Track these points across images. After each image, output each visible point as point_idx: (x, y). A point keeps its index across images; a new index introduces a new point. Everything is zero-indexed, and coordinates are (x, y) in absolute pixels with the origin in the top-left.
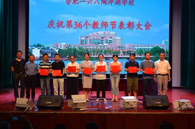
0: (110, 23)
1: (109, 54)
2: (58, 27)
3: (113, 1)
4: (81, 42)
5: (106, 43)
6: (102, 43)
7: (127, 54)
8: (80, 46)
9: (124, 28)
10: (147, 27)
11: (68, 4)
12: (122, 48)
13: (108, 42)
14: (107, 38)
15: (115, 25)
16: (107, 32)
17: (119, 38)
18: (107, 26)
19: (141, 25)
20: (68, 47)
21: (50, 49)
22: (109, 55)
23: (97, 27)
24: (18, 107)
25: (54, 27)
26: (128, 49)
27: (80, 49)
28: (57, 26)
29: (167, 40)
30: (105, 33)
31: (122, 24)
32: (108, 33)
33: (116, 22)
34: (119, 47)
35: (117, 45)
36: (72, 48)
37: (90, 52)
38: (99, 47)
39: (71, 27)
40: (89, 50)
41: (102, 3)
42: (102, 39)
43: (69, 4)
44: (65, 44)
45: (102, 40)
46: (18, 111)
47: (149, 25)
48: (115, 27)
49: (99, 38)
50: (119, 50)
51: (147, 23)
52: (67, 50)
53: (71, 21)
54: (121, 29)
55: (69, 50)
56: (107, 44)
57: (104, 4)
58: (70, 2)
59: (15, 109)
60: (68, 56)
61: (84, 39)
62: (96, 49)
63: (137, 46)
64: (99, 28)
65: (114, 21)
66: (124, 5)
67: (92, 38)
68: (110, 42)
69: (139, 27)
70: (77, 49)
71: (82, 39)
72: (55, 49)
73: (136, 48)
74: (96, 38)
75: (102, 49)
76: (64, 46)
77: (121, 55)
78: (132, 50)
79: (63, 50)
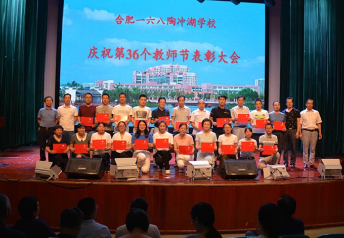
0: (181, 52)
2: (104, 57)
3: (184, 20)
4: (137, 79)
5: (175, 81)
6: (168, 82)
7: (204, 98)
8: (136, 86)
9: (201, 60)
10: (234, 59)
11: (118, 23)
12: (197, 90)
13: (177, 80)
14: (176, 74)
15: (187, 54)
16: (175, 66)
17: (193, 74)
18: (176, 57)
19: (225, 56)
20: (118, 86)
21: (90, 89)
23: (161, 57)
24: (38, 174)
25: (97, 57)
26: (206, 92)
27: (135, 89)
29: (261, 79)
30: (172, 67)
31: (197, 54)
32: (177, 67)
33: (188, 51)
34: (193, 88)
35: (190, 85)
36: (123, 88)
37: (150, 94)
38: (163, 88)
39: (123, 57)
40: (148, 92)
41: (169, 22)
42: (168, 76)
43: (120, 23)
44: (112, 81)
46: (38, 179)
47: (237, 57)
48: (187, 59)
49: (164, 74)
50: (193, 92)
51: (233, 54)
52: (115, 92)
53: (122, 49)
54: (196, 61)
55: (119, 91)
56: (175, 84)
57: (172, 24)
58: (121, 20)
59: (34, 176)
60: (116, 101)
61: (141, 75)
62: (159, 90)
63: (219, 88)
64: (163, 59)
66: (201, 27)
67: (153, 73)
68: (180, 79)
69: (222, 58)
70: (130, 90)
71: (138, 75)
72: (98, 90)
73: (218, 89)
74: (159, 74)
75: (167, 91)
76: (111, 86)
77: (196, 99)
78: (212, 93)
79: (110, 90)
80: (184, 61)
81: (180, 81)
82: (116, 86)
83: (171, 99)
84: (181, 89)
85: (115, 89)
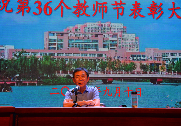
0: (113, 5)
1: (111, 70)
4: (50, 44)
5: (105, 46)
6: (96, 47)
7: (151, 71)
8: (48, 54)
9: (143, 16)
12: (138, 58)
13: (109, 44)
14: (107, 36)
15: (123, 9)
16: (106, 25)
17: (132, 36)
18: (106, 12)
19: (179, 8)
20: (20, 54)
22: (111, 72)
23: (84, 13)
26: (152, 61)
27: (46, 58)
30: (102, 25)
31: (137, 7)
32: (109, 25)
33: (124, 4)
34: (133, 56)
35: (129, 51)
36: (28, 56)
37: (69, 66)
38: (88, 55)
39: (28, 12)
40: (67, 63)
42: (96, 39)
44: (12, 47)
45: (95, 41)
48: (122, 14)
49: (90, 36)
50: (133, 61)
52: (16, 62)
54: (135, 17)
55: (21, 61)
56: (106, 49)
60: (17, 75)
61: (56, 37)
62: (83, 59)
63: (172, 54)
64: (88, 16)
65: (121, 1)
67: (73, 35)
68: (113, 44)
69: (174, 13)
70: (39, 59)
71: (51, 37)
73: (170, 57)
74: (81, 35)
75: (95, 60)
76: (9, 53)
77: (138, 73)
78: (161, 62)
79: (7, 60)
80: (118, 18)
81: (114, 46)
82: (18, 54)
83: (101, 72)
84: (114, 58)
85: (16, 58)
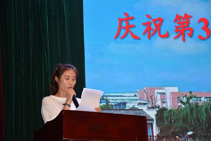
2: (149, 37)
20: (188, 99)
21: (127, 108)
25: (136, 37)
28: (144, 33)
36: (200, 103)
39: (191, 35)
44: (176, 90)
52: (185, 113)
53: (187, 17)
55: (192, 110)
60: (190, 133)
72: (145, 108)
76: (173, 99)
79: (171, 110)
82: (185, 100)
85: (183, 106)
